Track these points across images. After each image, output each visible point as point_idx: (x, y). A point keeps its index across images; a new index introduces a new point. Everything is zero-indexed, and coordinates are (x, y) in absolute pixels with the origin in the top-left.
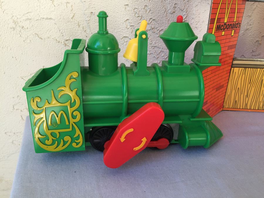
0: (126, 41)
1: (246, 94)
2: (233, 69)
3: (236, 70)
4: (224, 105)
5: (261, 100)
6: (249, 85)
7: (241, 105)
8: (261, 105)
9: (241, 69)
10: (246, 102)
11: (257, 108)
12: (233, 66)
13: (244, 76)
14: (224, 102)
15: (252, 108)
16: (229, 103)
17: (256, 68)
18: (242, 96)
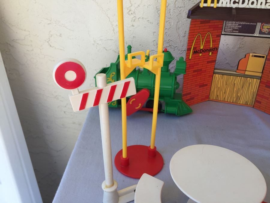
0: (153, 52)
1: (224, 91)
2: (214, 75)
3: (217, 75)
4: (210, 97)
5: (234, 96)
6: (226, 86)
7: (221, 98)
8: (235, 100)
9: (220, 75)
10: (225, 97)
11: (232, 102)
12: (214, 73)
13: (222, 80)
14: (209, 95)
15: (229, 101)
16: (213, 96)
17: (230, 75)
18: (222, 92)
